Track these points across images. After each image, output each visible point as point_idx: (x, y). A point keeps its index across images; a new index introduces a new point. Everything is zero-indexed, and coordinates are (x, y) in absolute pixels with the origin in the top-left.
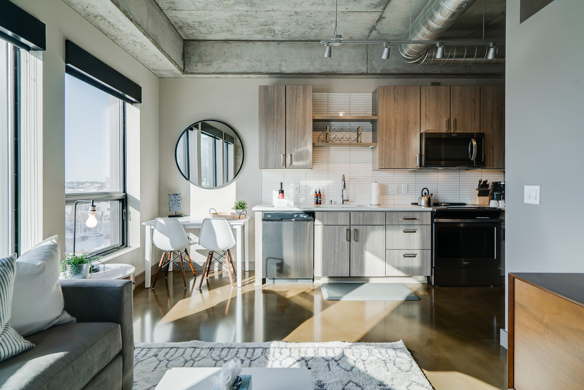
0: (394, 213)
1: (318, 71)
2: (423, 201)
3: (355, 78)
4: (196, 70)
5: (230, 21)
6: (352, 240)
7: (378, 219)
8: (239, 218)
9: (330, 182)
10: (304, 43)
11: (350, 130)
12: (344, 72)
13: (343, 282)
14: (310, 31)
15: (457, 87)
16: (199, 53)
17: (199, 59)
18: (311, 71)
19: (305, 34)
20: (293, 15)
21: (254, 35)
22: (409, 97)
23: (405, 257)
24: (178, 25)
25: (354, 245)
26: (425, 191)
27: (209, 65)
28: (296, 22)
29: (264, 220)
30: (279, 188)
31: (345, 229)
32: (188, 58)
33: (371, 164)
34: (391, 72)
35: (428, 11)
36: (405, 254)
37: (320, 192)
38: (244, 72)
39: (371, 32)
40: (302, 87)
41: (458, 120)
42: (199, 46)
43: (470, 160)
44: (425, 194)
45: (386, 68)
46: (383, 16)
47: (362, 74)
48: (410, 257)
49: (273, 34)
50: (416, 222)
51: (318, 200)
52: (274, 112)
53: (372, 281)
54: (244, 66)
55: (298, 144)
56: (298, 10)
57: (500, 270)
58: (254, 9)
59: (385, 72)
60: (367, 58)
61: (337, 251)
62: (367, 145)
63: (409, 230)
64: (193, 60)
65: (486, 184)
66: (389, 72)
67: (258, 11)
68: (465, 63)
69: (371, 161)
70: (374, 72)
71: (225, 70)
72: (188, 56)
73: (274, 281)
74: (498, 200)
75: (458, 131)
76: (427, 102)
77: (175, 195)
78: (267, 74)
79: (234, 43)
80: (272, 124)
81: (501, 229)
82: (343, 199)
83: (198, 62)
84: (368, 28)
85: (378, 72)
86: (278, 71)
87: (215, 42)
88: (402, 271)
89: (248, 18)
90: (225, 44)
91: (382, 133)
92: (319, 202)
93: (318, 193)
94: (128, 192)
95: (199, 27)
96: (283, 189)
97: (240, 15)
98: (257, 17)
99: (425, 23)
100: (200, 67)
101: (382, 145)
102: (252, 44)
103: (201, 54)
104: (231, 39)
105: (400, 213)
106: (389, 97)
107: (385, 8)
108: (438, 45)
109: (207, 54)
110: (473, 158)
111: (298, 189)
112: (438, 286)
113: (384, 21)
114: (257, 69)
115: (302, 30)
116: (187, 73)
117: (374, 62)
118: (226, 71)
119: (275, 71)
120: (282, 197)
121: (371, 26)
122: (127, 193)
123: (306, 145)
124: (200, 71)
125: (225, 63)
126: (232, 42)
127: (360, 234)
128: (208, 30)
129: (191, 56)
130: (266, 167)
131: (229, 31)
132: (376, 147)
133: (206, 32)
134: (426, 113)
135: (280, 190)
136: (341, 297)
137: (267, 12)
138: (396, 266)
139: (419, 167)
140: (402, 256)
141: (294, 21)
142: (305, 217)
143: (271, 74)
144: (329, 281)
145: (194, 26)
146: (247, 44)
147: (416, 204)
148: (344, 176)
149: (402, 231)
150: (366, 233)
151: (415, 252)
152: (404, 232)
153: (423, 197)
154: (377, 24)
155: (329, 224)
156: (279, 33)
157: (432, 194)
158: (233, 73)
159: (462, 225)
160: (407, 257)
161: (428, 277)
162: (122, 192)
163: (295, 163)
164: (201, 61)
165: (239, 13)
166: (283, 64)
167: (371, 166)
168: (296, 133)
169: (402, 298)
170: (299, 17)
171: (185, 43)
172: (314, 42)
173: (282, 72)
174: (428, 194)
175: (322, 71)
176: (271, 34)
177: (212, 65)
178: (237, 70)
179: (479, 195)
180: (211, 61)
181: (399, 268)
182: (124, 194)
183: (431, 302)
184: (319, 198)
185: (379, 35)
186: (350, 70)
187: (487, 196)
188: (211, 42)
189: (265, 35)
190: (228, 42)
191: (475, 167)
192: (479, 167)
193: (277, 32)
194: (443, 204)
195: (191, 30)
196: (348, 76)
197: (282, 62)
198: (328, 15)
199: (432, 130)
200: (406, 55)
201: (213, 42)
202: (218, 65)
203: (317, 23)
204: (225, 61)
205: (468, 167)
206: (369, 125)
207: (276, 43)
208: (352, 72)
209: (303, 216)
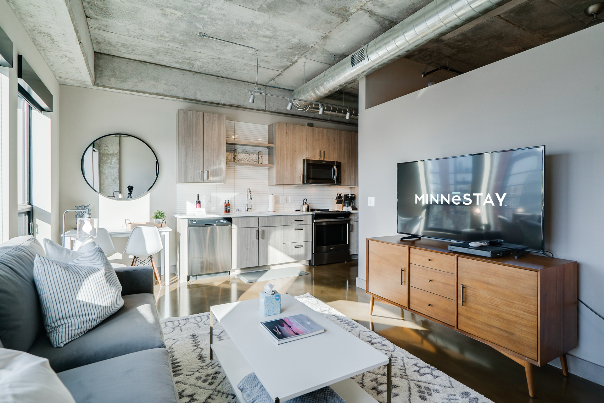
0: (289, 217)
1: (228, 103)
2: (304, 208)
3: (256, 112)
4: (109, 84)
5: (156, 50)
6: (260, 238)
7: (278, 222)
8: (161, 226)
9: (236, 194)
10: (216, 77)
11: (252, 153)
12: (248, 107)
13: (252, 271)
14: (224, 71)
15: (325, 129)
16: (113, 68)
17: (112, 74)
18: (222, 102)
19: (219, 72)
20: (216, 59)
21: (173, 64)
22: (296, 133)
23: (296, 248)
24: (97, 40)
25: (261, 242)
26: (305, 201)
27: (124, 81)
28: (216, 63)
29: (190, 226)
30: (196, 199)
31: (255, 231)
32: (99, 70)
33: (268, 180)
34: (282, 112)
35: (316, 83)
36: (296, 246)
37: (228, 202)
38: (160, 93)
39: (270, 80)
40: (217, 116)
41: (325, 152)
42: (112, 62)
43: (333, 180)
44: (305, 203)
45: (279, 108)
46: (282, 74)
47: (262, 110)
48: (299, 247)
49: (191, 66)
50: (302, 223)
51: (227, 209)
52: (192, 134)
53: (273, 268)
54: (161, 88)
55: (214, 162)
56: (221, 57)
57: (350, 251)
58: (184, 48)
59: (278, 111)
60: (266, 99)
61: (249, 248)
62: (265, 166)
63: (298, 228)
64: (106, 74)
65: (341, 195)
66: (281, 112)
67: (187, 50)
68: (331, 115)
69: (268, 178)
70: (270, 110)
71: (141, 89)
72: (100, 69)
73: (196, 277)
74: (348, 206)
75: (326, 160)
76: (307, 137)
77: (83, 207)
78: (183, 99)
79: (150, 66)
80: (191, 144)
81: (350, 224)
82: (247, 207)
83: (112, 76)
84: (269, 78)
85: (273, 111)
86: (193, 98)
87: (130, 61)
88: (294, 258)
89: (175, 52)
90: (141, 64)
91: (278, 158)
92: (228, 210)
93: (227, 203)
94: (34, 203)
95: (120, 47)
96: (200, 200)
97: (168, 49)
98: (184, 53)
99: (313, 89)
100: (113, 82)
101: (278, 167)
102: (168, 70)
103: (115, 69)
104: (148, 62)
105: (292, 217)
106: (283, 131)
107: (284, 70)
108: (320, 105)
109: (121, 71)
110: (335, 179)
111: (210, 200)
112: (316, 265)
113: (281, 77)
114: (174, 94)
115: (218, 69)
116: (98, 85)
117: (270, 102)
118: (143, 90)
119: (191, 98)
120: (200, 207)
121: (271, 78)
122: (32, 205)
123: (220, 164)
124: (113, 86)
125: (142, 82)
126: (148, 64)
127: (266, 233)
128: (128, 51)
129: (103, 70)
130: (186, 181)
131: (150, 56)
132: (272, 168)
133: (125, 52)
134: (306, 145)
135: (197, 201)
136: (257, 280)
137: (195, 52)
138: (290, 255)
139: (302, 184)
140: (294, 247)
141: (214, 62)
142: (225, 222)
143: (186, 99)
144: (241, 272)
145: (115, 45)
146: (164, 69)
147: (299, 210)
148: (249, 189)
149: (294, 230)
150: (270, 232)
151: (302, 244)
152: (296, 230)
153: (304, 205)
154: (276, 77)
155: (243, 227)
156: (197, 67)
157: (309, 203)
158: (149, 93)
159: (324, 224)
160: (297, 247)
161: (310, 261)
162: (27, 204)
163: (211, 179)
164: (114, 76)
165: (168, 47)
166: (198, 92)
167: (268, 182)
168: (212, 154)
169: (297, 275)
170: (220, 61)
171: (96, 55)
172: (224, 79)
173: (197, 99)
174: (307, 203)
175: (231, 104)
176: (189, 66)
177: (127, 82)
178: (153, 91)
179: (337, 203)
180: (126, 78)
181: (292, 256)
182: (30, 206)
183: (312, 278)
184: (228, 207)
185: (275, 84)
186: (253, 106)
187: (341, 204)
188: (126, 60)
189: (183, 66)
190: (144, 63)
191: (335, 184)
192: (338, 185)
193: (195, 66)
194: (316, 210)
195: (109, 47)
196: (251, 110)
197: (197, 90)
198: (243, 65)
199: (310, 157)
200: (296, 104)
201: (128, 60)
202: (134, 84)
203: (233, 68)
204: (141, 81)
205: (330, 184)
206: (266, 150)
207: (192, 73)
208: (254, 108)
209: (223, 222)
